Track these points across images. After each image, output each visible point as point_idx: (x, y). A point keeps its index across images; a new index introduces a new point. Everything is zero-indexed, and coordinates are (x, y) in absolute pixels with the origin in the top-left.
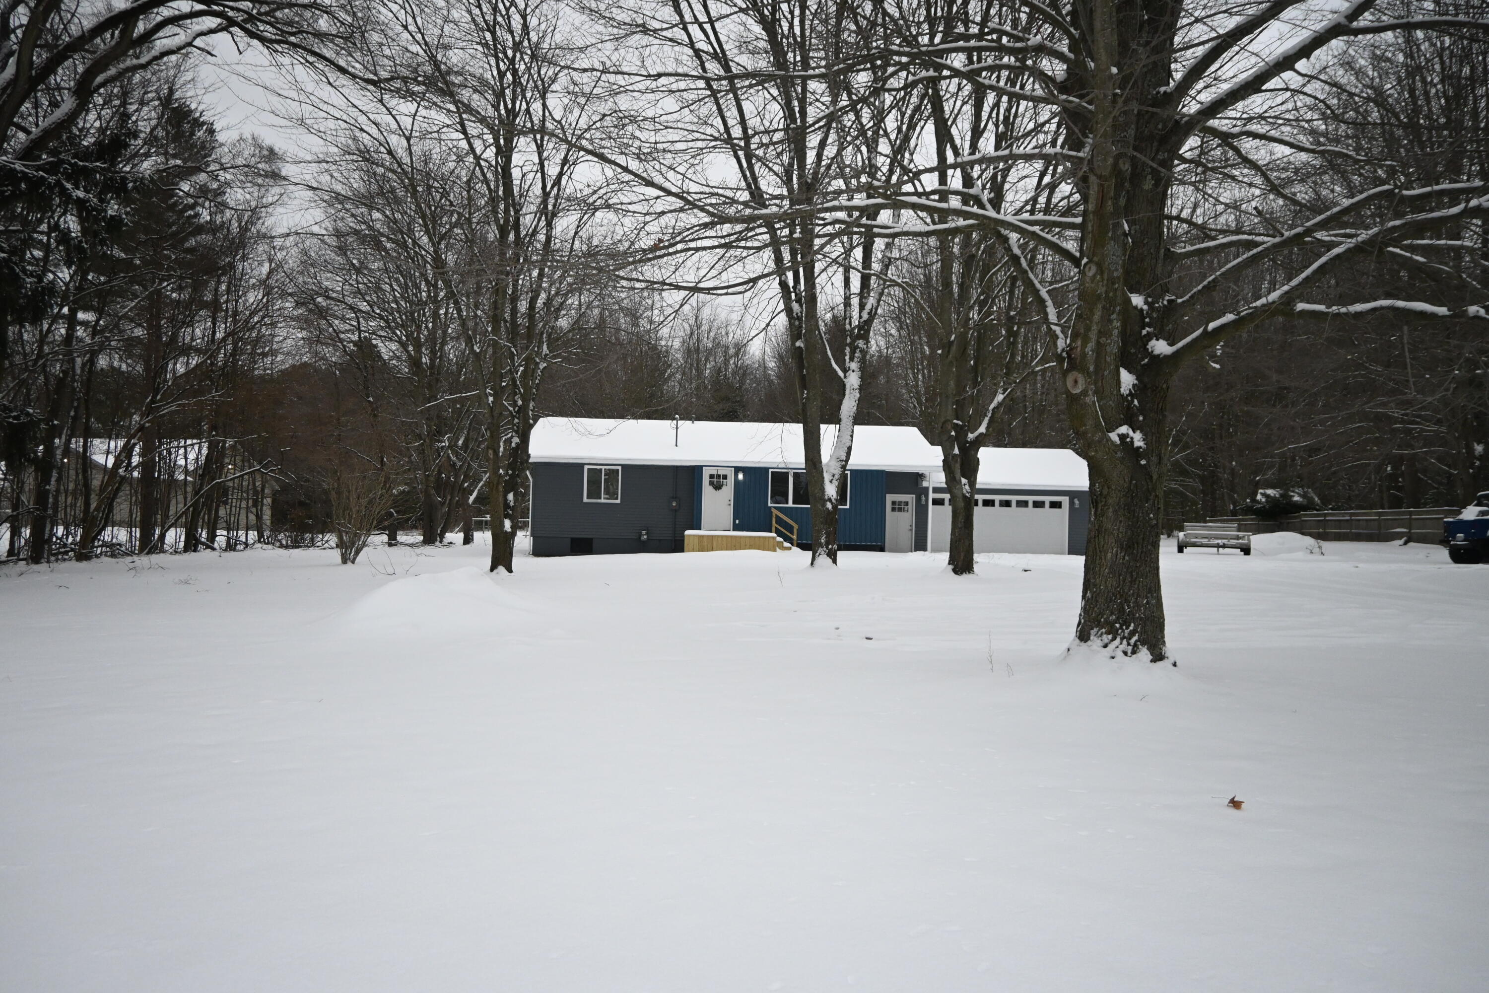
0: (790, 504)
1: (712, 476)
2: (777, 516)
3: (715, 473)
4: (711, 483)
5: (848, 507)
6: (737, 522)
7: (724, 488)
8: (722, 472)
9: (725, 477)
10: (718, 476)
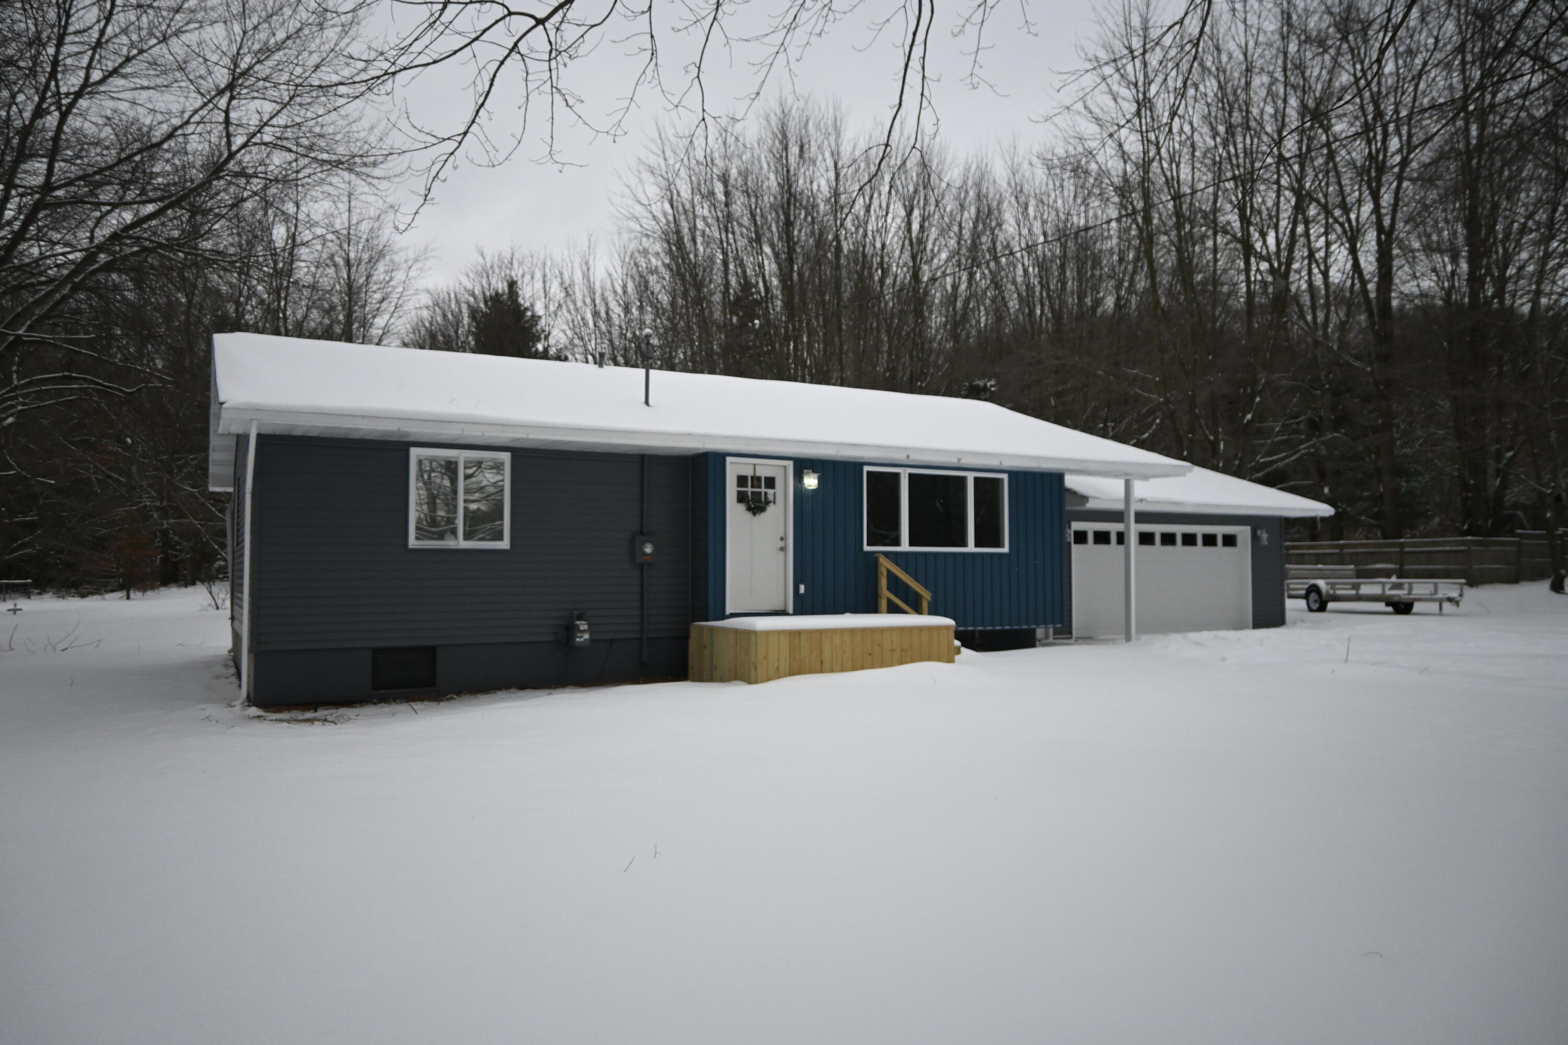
0: (905, 546)
1: (742, 481)
2: (890, 574)
3: (748, 472)
4: (741, 498)
5: (1006, 550)
6: (802, 589)
7: (771, 509)
8: (765, 469)
9: (770, 483)
10: (756, 480)
